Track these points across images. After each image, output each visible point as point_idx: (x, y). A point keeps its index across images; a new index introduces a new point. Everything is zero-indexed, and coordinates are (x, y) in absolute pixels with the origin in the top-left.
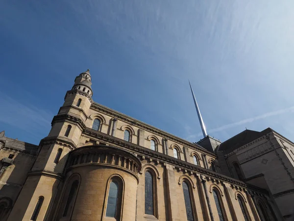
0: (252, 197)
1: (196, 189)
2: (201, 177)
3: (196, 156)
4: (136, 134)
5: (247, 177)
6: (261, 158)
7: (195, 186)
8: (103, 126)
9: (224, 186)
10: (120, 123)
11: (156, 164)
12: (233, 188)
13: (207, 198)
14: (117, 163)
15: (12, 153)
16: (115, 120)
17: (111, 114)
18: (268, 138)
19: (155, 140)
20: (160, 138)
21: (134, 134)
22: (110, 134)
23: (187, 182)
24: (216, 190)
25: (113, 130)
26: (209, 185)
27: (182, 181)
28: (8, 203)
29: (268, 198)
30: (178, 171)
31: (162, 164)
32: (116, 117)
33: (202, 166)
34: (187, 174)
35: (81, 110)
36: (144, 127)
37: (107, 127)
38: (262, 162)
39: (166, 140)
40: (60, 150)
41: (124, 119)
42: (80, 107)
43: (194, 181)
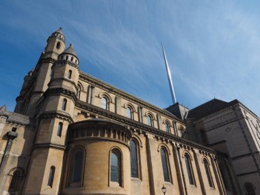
0: (215, 160)
1: (172, 155)
2: (176, 145)
3: (167, 123)
4: (114, 101)
5: (211, 143)
6: (226, 127)
7: (171, 152)
8: (81, 93)
9: (193, 151)
10: (98, 91)
11: (139, 134)
12: (200, 153)
13: (181, 163)
14: (115, 137)
15: (14, 126)
16: (92, 87)
17: (89, 80)
18: (234, 109)
19: (130, 107)
20: (136, 106)
21: (111, 102)
22: (89, 102)
23: (164, 149)
24: (187, 156)
25: (91, 97)
26: (182, 151)
27: (160, 148)
28: (21, 171)
29: (227, 161)
30: (158, 140)
31: (144, 133)
32: (94, 84)
33: (173, 133)
34: (164, 142)
35: (73, 83)
36: (121, 95)
37: (86, 94)
38: (226, 130)
39: (141, 108)
40: (61, 124)
41: (101, 86)
42: (71, 80)
43: (170, 148)
